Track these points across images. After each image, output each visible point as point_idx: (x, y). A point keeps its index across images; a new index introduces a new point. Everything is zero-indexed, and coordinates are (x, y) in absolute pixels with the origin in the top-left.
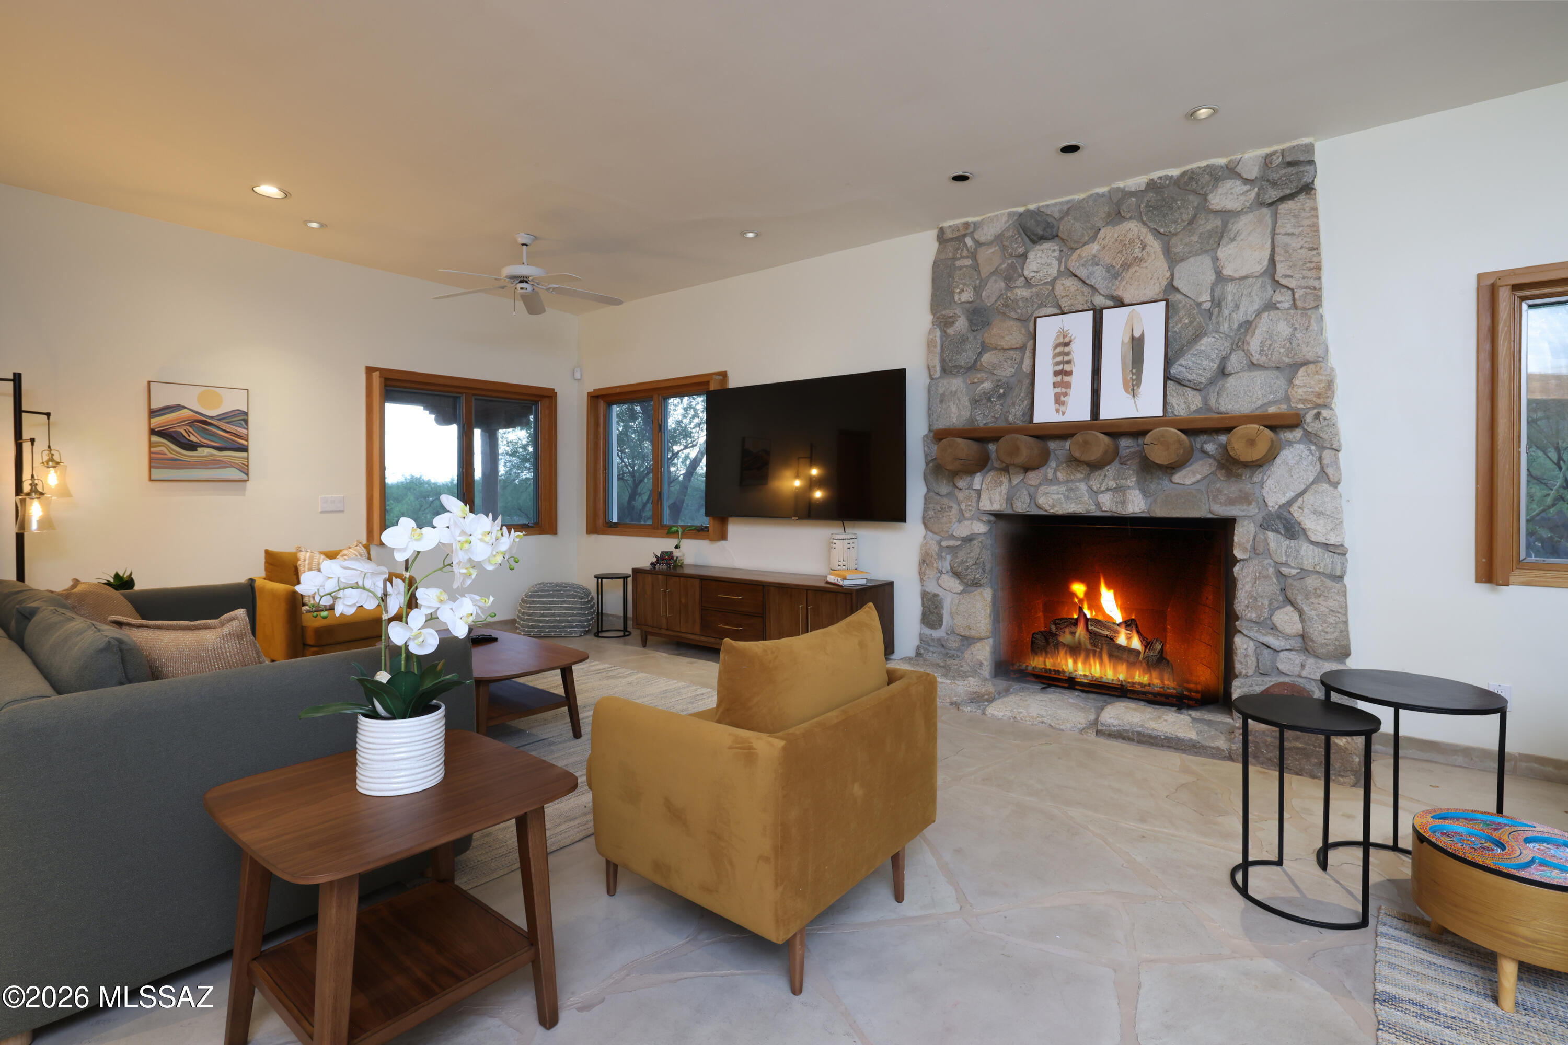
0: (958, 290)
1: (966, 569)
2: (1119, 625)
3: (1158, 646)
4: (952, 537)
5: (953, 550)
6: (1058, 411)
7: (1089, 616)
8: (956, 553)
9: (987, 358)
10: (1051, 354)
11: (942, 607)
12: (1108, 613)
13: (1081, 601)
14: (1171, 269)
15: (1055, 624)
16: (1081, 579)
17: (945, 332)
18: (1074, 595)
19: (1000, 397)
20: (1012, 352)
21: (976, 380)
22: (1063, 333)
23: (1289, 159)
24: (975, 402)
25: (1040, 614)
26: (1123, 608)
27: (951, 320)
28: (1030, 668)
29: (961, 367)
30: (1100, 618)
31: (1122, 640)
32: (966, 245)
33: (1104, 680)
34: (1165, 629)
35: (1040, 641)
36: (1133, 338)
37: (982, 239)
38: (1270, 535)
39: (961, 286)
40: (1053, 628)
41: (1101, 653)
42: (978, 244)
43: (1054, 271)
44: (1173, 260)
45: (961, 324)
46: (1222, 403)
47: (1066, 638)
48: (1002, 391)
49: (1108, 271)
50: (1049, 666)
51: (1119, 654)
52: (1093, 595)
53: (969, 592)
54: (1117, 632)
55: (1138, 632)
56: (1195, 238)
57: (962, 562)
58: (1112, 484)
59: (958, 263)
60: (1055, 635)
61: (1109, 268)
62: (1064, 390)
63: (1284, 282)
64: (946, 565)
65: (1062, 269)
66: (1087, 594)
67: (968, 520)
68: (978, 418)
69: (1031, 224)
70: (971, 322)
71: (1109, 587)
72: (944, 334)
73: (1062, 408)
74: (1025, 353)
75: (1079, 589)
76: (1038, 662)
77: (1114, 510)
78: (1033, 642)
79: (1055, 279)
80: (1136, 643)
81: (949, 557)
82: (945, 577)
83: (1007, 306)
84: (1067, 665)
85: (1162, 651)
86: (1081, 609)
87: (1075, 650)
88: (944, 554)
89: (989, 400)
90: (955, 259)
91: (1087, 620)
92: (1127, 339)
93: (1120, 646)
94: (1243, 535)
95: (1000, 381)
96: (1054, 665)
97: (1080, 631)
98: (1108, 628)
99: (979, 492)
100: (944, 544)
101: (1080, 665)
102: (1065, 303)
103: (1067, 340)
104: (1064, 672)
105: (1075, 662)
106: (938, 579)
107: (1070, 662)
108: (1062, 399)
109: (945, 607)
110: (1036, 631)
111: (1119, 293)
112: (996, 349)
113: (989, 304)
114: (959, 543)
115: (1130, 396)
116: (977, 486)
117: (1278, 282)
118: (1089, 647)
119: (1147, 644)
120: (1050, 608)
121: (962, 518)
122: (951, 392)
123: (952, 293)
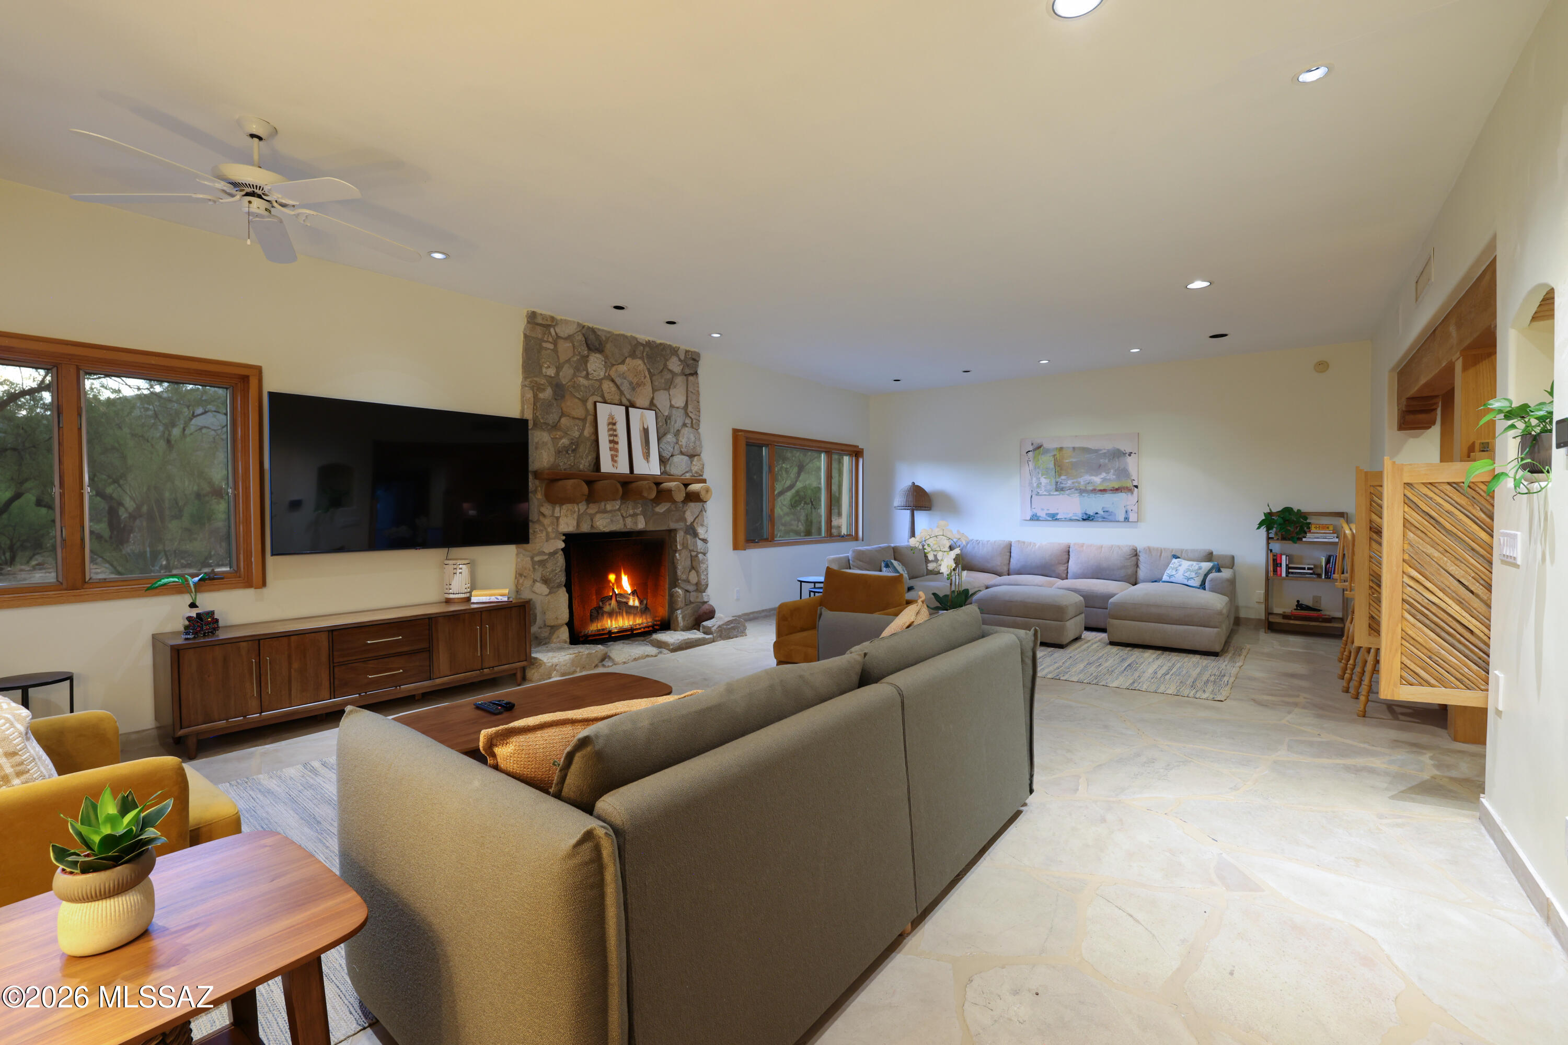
0: (546, 366)
1: (555, 576)
2: (630, 594)
3: (645, 602)
4: (543, 553)
5: (542, 563)
6: (613, 466)
7: (617, 593)
8: (544, 565)
9: (564, 421)
10: (607, 429)
11: (536, 608)
12: (625, 589)
13: (613, 584)
14: (653, 393)
15: (602, 601)
16: (613, 572)
17: (537, 395)
18: (610, 581)
19: (574, 451)
20: (577, 421)
21: (557, 436)
22: (611, 417)
23: (693, 357)
24: (559, 452)
25: (594, 597)
26: (632, 585)
27: (542, 387)
28: (590, 632)
29: (548, 424)
30: (622, 592)
31: (631, 603)
32: (550, 333)
33: (624, 627)
34: (647, 592)
35: (595, 614)
36: (644, 428)
37: (561, 334)
38: (688, 536)
39: (548, 363)
40: (601, 603)
41: (622, 613)
42: (558, 337)
43: (602, 374)
44: (654, 390)
45: (548, 394)
46: (672, 470)
47: (607, 608)
48: (574, 447)
49: (630, 384)
50: (599, 627)
51: (630, 610)
52: (618, 579)
53: (555, 593)
54: (629, 599)
55: (637, 596)
56: (663, 381)
57: (553, 571)
58: (631, 512)
59: (545, 345)
60: (601, 608)
61: (631, 383)
62: (615, 453)
63: (690, 414)
64: (538, 576)
65: (607, 374)
66: (616, 579)
67: (552, 539)
68: (561, 464)
69: (592, 337)
70: (555, 393)
71: (625, 574)
72: (535, 396)
73: (615, 464)
74: (586, 423)
75: (612, 577)
76: (594, 627)
77: (633, 527)
78: (591, 615)
79: (602, 379)
80: (637, 603)
81: (541, 569)
82: (538, 584)
83: (574, 387)
84: (607, 624)
85: (646, 604)
86: (613, 589)
87: (611, 614)
88: (537, 567)
89: (567, 452)
90: (542, 340)
91: (616, 595)
92: (642, 429)
93: (630, 606)
94: (680, 537)
95: (573, 439)
96: (601, 626)
97: (613, 602)
98: (625, 597)
99: (558, 518)
100: (537, 559)
101: (613, 622)
102: (607, 397)
103: (614, 421)
104: (606, 628)
105: (611, 621)
106: (532, 586)
107: (609, 621)
108: (615, 458)
109: (537, 608)
110: (592, 608)
111: (633, 399)
112: (568, 416)
113: (564, 383)
114: (547, 557)
115: (646, 462)
116: (557, 514)
117: (688, 414)
118: (617, 610)
119: (641, 602)
120: (599, 592)
121: (548, 539)
122: (543, 442)
123: (541, 367)
